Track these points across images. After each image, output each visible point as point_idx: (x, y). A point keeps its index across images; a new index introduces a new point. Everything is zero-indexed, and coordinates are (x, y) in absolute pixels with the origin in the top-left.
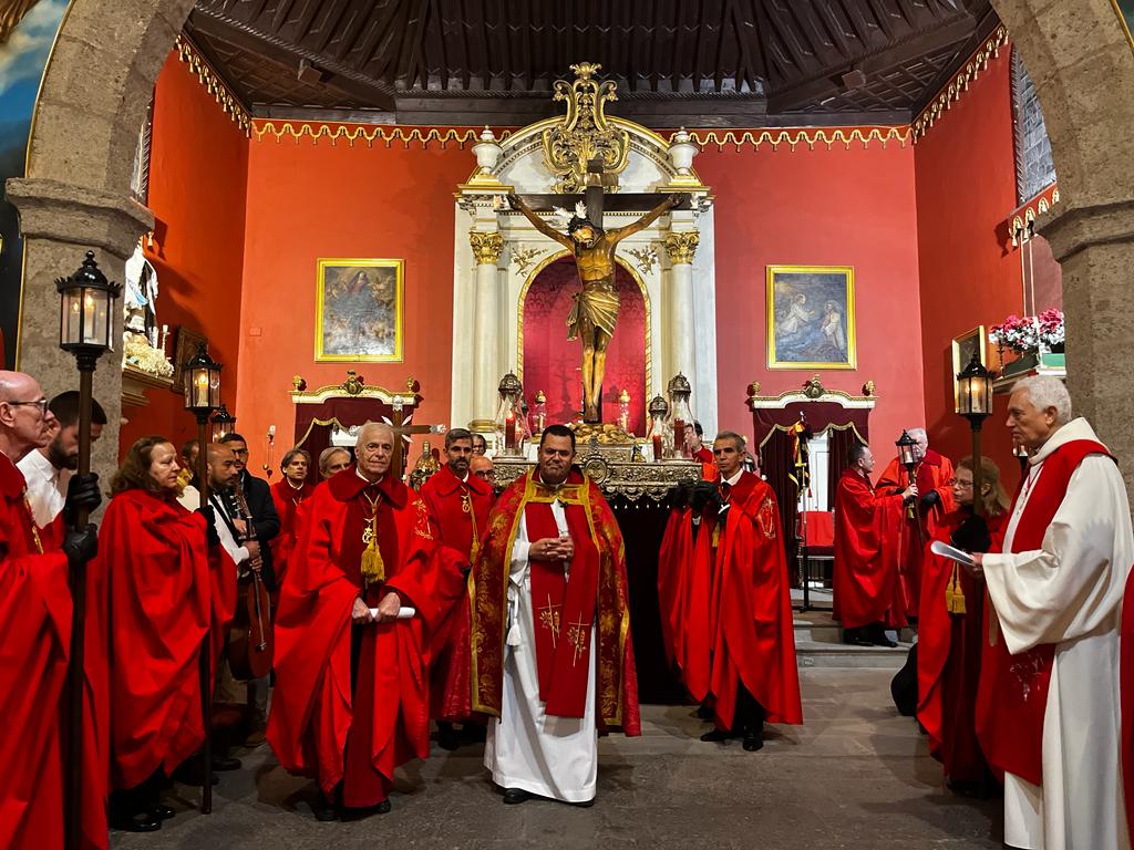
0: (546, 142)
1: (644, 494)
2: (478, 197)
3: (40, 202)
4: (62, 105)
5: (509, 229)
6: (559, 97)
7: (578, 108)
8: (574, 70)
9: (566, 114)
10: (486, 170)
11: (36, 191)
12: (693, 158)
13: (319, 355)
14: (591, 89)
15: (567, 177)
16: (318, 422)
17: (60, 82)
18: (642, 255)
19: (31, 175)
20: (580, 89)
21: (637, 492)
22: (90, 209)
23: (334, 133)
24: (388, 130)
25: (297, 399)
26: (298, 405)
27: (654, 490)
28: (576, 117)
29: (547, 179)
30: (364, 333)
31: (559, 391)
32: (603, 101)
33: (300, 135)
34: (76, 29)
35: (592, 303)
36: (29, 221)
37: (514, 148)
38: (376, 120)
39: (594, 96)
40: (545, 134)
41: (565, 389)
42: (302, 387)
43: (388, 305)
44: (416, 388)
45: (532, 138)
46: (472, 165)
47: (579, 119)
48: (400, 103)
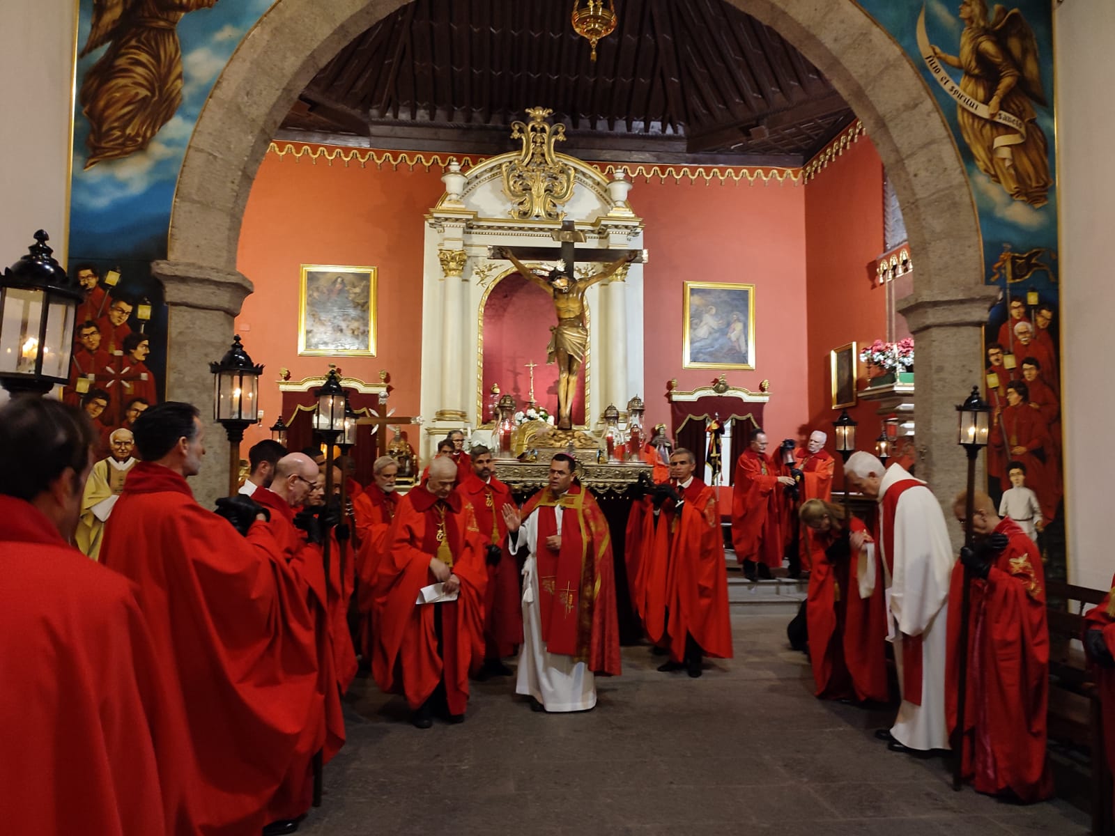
0: (505, 174)
1: (610, 488)
2: (446, 219)
3: (183, 280)
4: (193, 202)
5: (471, 246)
6: (516, 135)
7: (532, 146)
8: (529, 113)
9: (521, 149)
10: (454, 197)
11: (180, 271)
12: (628, 192)
13: (301, 349)
14: (543, 130)
15: (521, 203)
16: (302, 408)
17: (191, 183)
18: (583, 271)
19: (172, 256)
20: (533, 129)
21: (604, 487)
22: (218, 284)
23: (314, 153)
24: (363, 152)
25: (283, 388)
26: (284, 393)
27: (617, 485)
28: (530, 154)
29: (503, 204)
30: (341, 331)
31: (511, 385)
32: (553, 140)
33: (284, 153)
34: (203, 142)
35: (566, 336)
36: (172, 292)
37: (476, 177)
38: (352, 142)
39: (545, 136)
40: (504, 166)
41: (516, 382)
42: (287, 378)
43: (363, 306)
44: (387, 380)
45: (492, 169)
46: (440, 192)
47: (533, 154)
48: (374, 129)
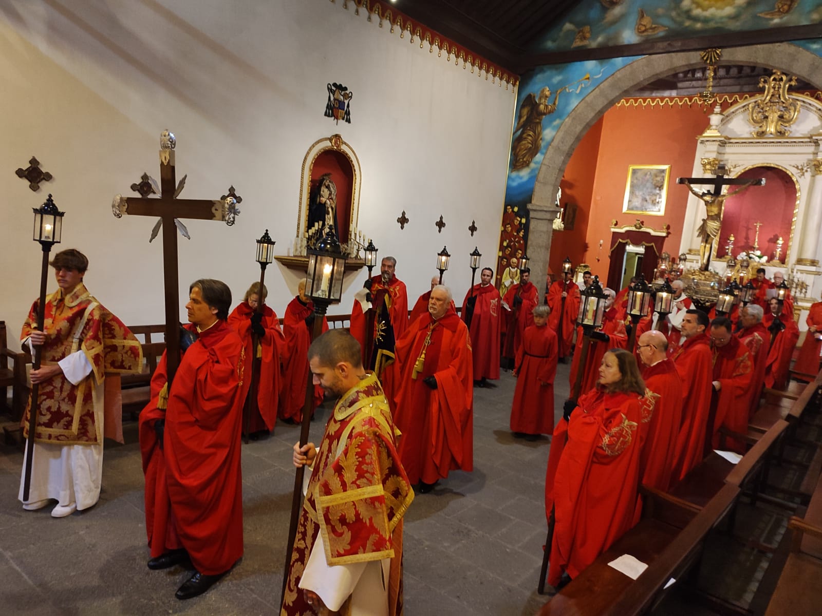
0: (751, 110)
2: (707, 141)
3: (535, 210)
4: (541, 183)
5: (724, 154)
6: (761, 85)
7: (772, 90)
9: (764, 93)
10: (714, 127)
11: (534, 208)
13: (625, 209)
14: (781, 80)
15: (761, 127)
16: (621, 240)
17: (541, 177)
18: (800, 167)
19: (533, 202)
20: (774, 79)
22: (546, 211)
23: (644, 103)
24: (672, 99)
25: (613, 230)
26: (614, 233)
28: (770, 94)
29: (750, 127)
30: (646, 201)
31: (744, 234)
32: (787, 86)
33: (628, 104)
34: (546, 162)
36: (532, 214)
37: (733, 112)
38: (667, 93)
39: (782, 84)
40: (750, 105)
41: (747, 234)
42: (616, 225)
43: (660, 187)
44: (668, 228)
45: (744, 107)
46: (706, 125)
47: (773, 96)
48: (680, 85)
